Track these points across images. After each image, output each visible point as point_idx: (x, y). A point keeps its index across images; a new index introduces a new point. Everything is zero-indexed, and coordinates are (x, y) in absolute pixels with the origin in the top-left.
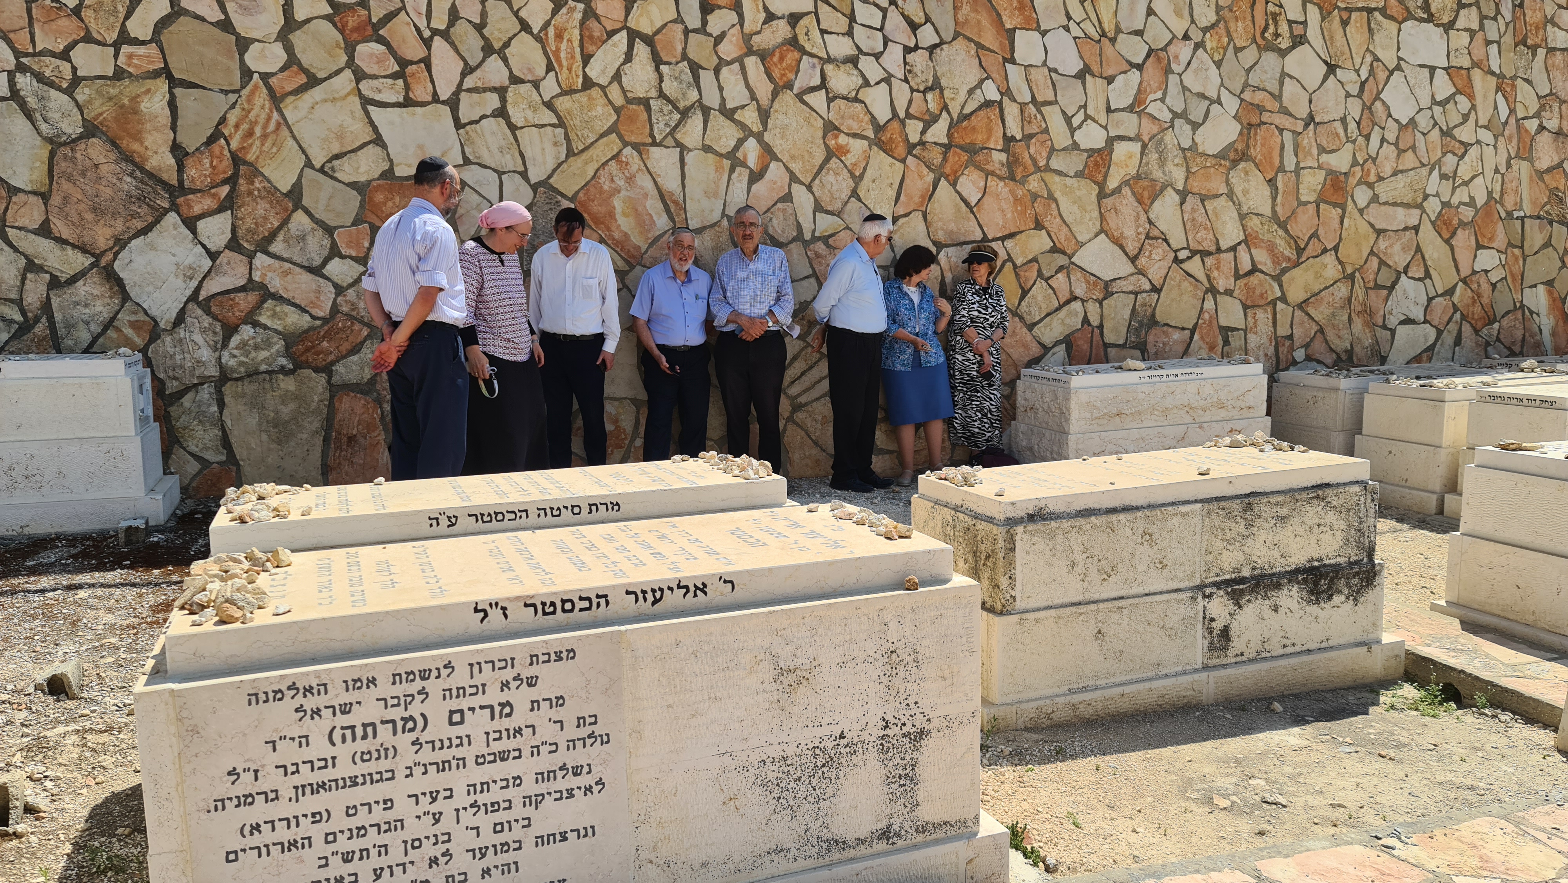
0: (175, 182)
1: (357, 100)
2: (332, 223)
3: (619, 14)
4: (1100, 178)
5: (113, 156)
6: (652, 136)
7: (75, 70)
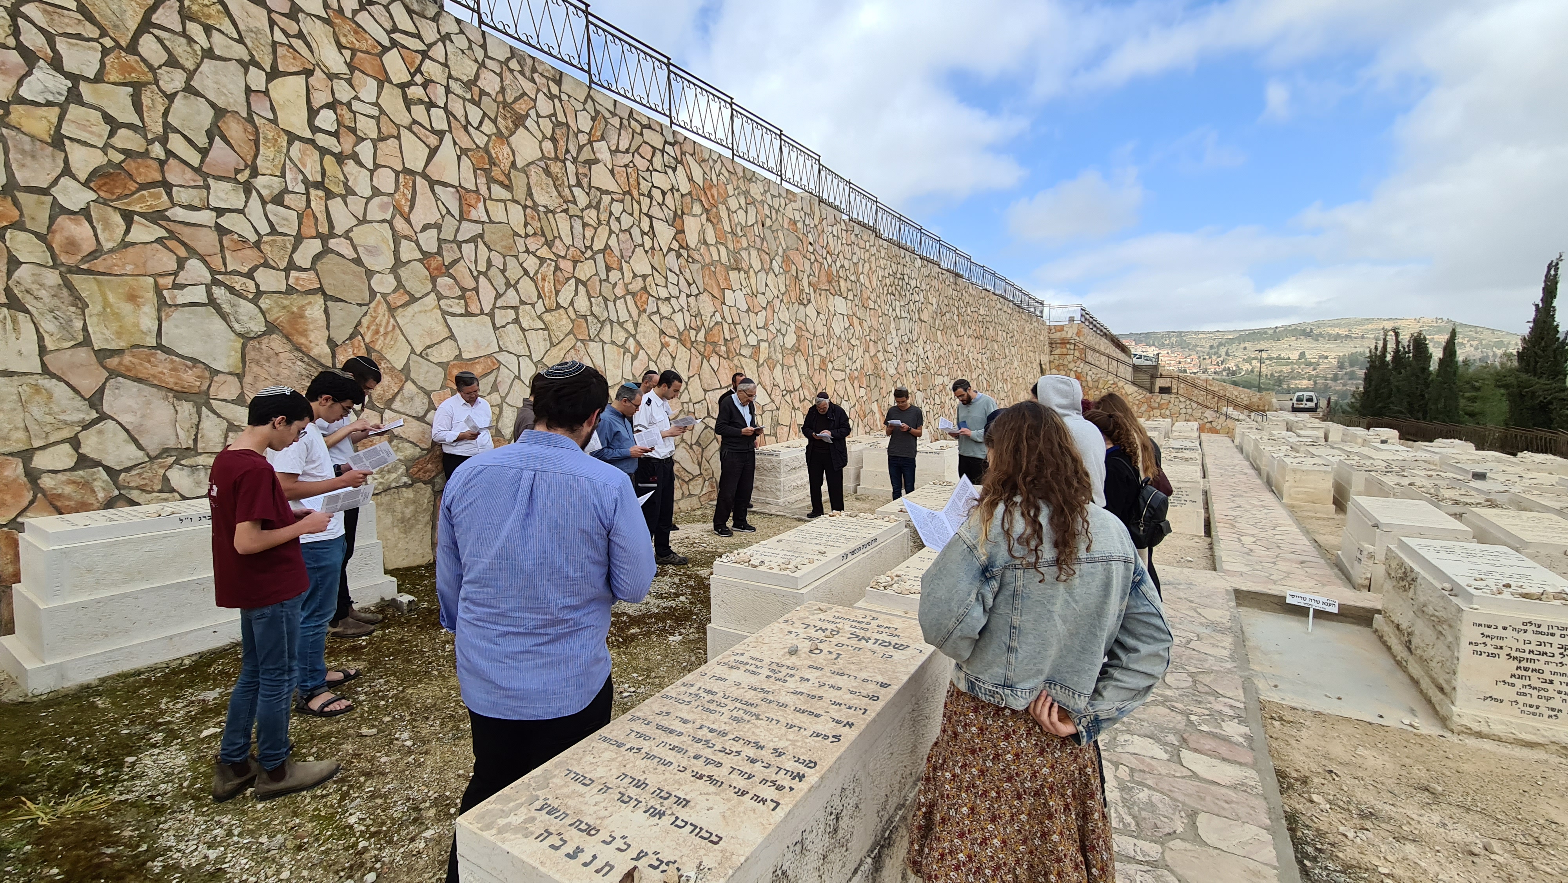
1: (439, 312)
2: (428, 389)
3: (571, 270)
5: (288, 347)
6: (589, 336)
7: (257, 286)
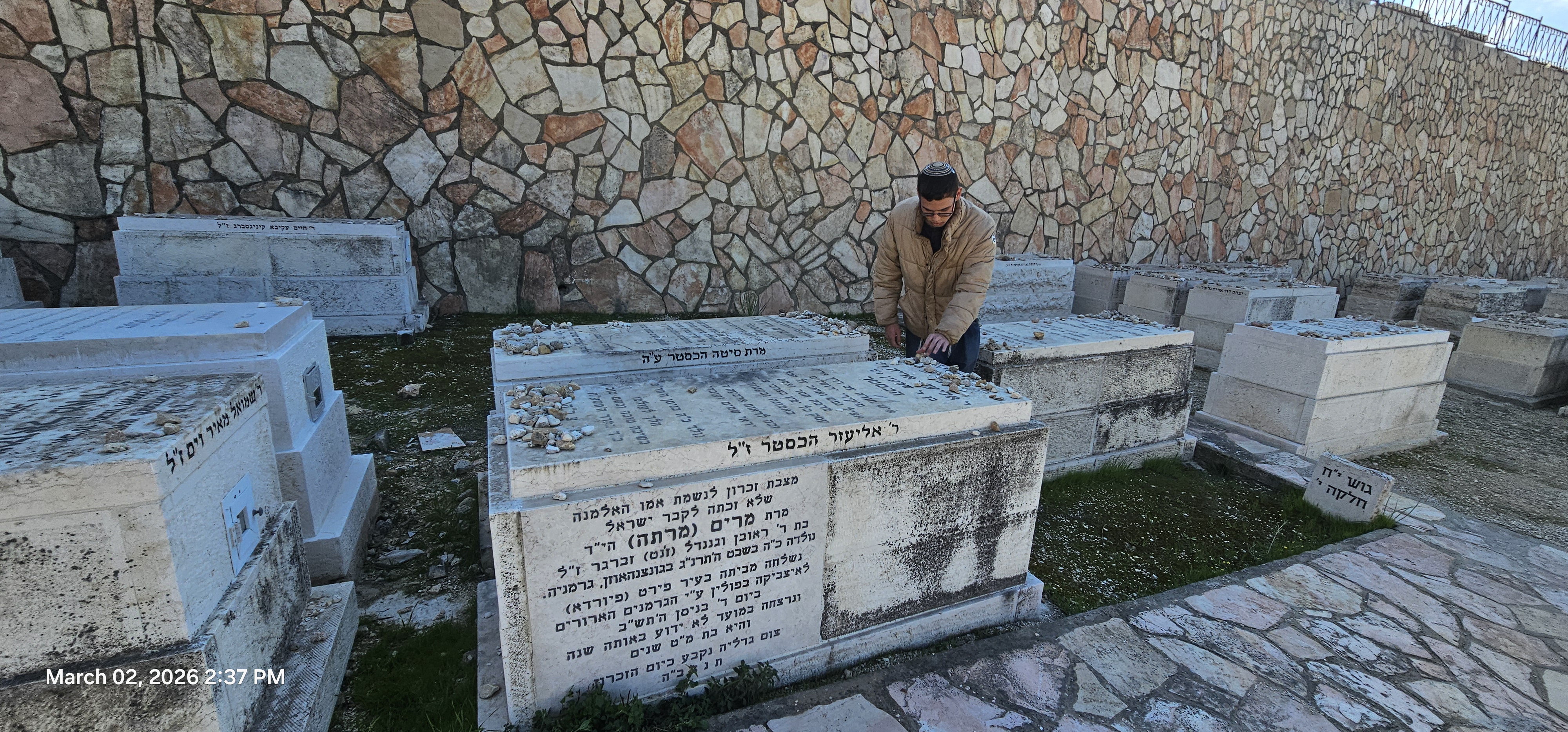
0: (422, 108)
1: (539, 59)
2: (523, 141)
3: (707, 14)
4: (987, 142)
5: (381, 89)
6: (725, 96)
7: (353, 26)
